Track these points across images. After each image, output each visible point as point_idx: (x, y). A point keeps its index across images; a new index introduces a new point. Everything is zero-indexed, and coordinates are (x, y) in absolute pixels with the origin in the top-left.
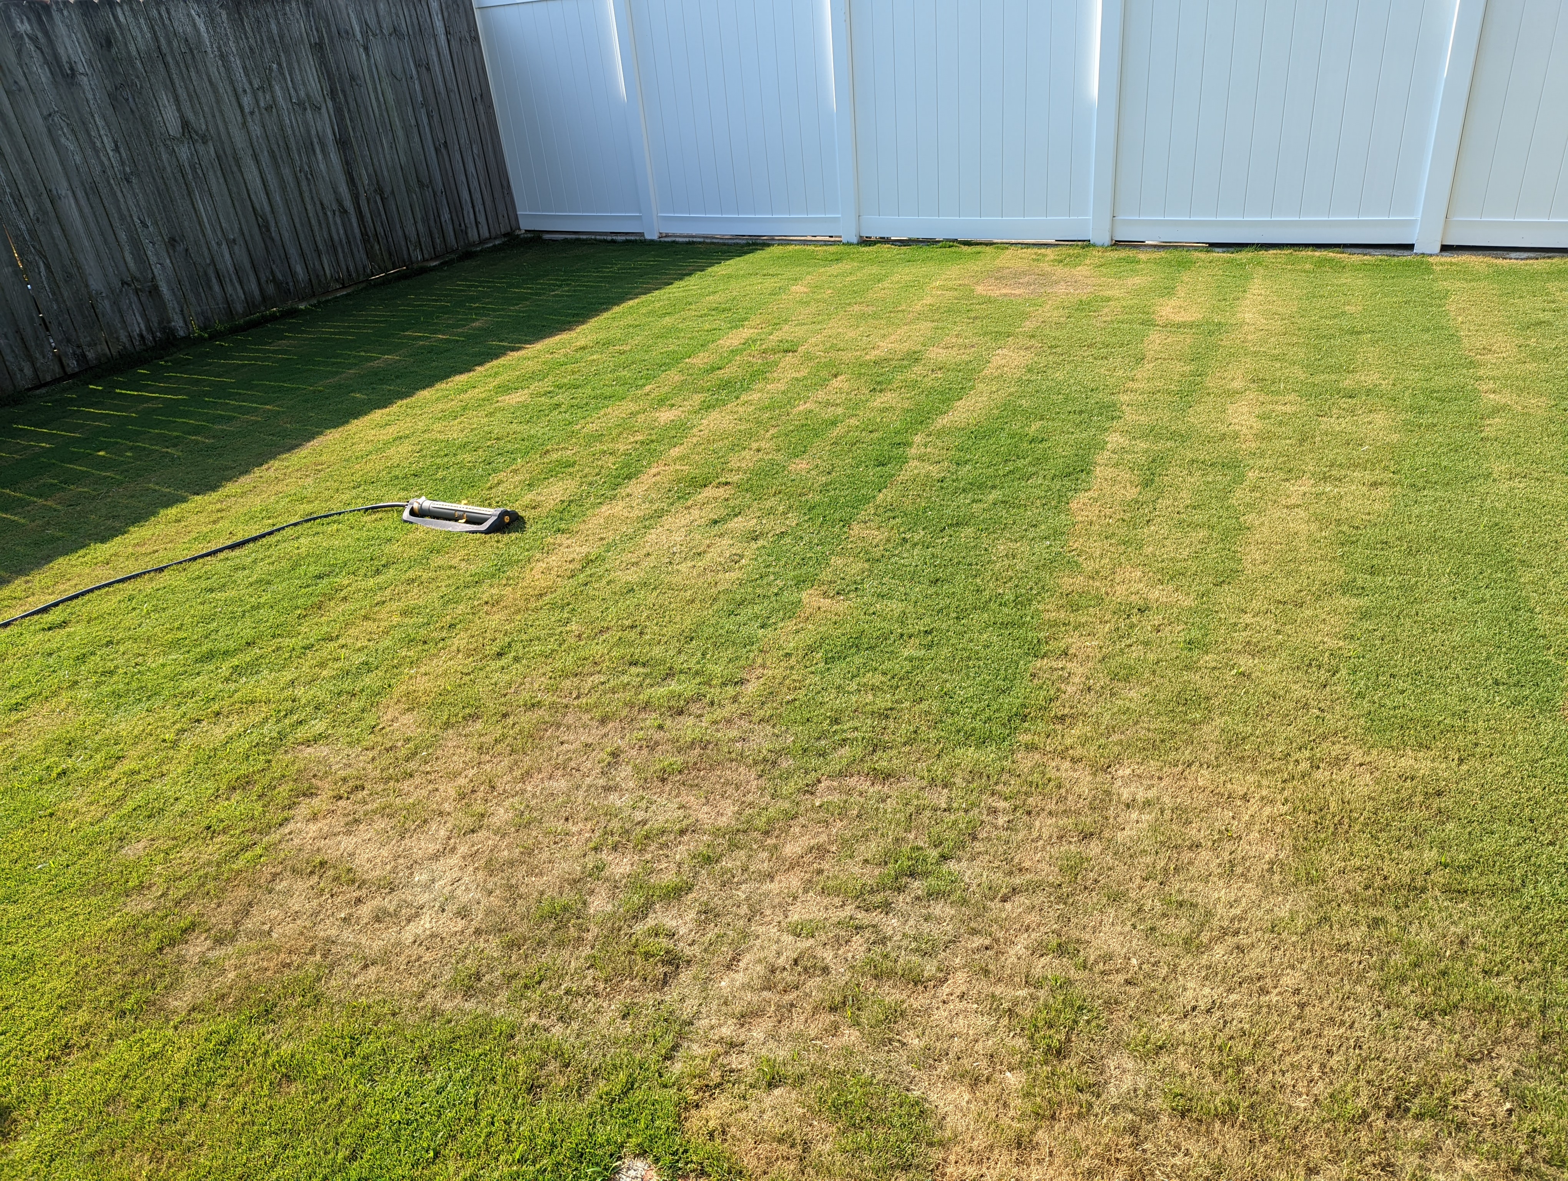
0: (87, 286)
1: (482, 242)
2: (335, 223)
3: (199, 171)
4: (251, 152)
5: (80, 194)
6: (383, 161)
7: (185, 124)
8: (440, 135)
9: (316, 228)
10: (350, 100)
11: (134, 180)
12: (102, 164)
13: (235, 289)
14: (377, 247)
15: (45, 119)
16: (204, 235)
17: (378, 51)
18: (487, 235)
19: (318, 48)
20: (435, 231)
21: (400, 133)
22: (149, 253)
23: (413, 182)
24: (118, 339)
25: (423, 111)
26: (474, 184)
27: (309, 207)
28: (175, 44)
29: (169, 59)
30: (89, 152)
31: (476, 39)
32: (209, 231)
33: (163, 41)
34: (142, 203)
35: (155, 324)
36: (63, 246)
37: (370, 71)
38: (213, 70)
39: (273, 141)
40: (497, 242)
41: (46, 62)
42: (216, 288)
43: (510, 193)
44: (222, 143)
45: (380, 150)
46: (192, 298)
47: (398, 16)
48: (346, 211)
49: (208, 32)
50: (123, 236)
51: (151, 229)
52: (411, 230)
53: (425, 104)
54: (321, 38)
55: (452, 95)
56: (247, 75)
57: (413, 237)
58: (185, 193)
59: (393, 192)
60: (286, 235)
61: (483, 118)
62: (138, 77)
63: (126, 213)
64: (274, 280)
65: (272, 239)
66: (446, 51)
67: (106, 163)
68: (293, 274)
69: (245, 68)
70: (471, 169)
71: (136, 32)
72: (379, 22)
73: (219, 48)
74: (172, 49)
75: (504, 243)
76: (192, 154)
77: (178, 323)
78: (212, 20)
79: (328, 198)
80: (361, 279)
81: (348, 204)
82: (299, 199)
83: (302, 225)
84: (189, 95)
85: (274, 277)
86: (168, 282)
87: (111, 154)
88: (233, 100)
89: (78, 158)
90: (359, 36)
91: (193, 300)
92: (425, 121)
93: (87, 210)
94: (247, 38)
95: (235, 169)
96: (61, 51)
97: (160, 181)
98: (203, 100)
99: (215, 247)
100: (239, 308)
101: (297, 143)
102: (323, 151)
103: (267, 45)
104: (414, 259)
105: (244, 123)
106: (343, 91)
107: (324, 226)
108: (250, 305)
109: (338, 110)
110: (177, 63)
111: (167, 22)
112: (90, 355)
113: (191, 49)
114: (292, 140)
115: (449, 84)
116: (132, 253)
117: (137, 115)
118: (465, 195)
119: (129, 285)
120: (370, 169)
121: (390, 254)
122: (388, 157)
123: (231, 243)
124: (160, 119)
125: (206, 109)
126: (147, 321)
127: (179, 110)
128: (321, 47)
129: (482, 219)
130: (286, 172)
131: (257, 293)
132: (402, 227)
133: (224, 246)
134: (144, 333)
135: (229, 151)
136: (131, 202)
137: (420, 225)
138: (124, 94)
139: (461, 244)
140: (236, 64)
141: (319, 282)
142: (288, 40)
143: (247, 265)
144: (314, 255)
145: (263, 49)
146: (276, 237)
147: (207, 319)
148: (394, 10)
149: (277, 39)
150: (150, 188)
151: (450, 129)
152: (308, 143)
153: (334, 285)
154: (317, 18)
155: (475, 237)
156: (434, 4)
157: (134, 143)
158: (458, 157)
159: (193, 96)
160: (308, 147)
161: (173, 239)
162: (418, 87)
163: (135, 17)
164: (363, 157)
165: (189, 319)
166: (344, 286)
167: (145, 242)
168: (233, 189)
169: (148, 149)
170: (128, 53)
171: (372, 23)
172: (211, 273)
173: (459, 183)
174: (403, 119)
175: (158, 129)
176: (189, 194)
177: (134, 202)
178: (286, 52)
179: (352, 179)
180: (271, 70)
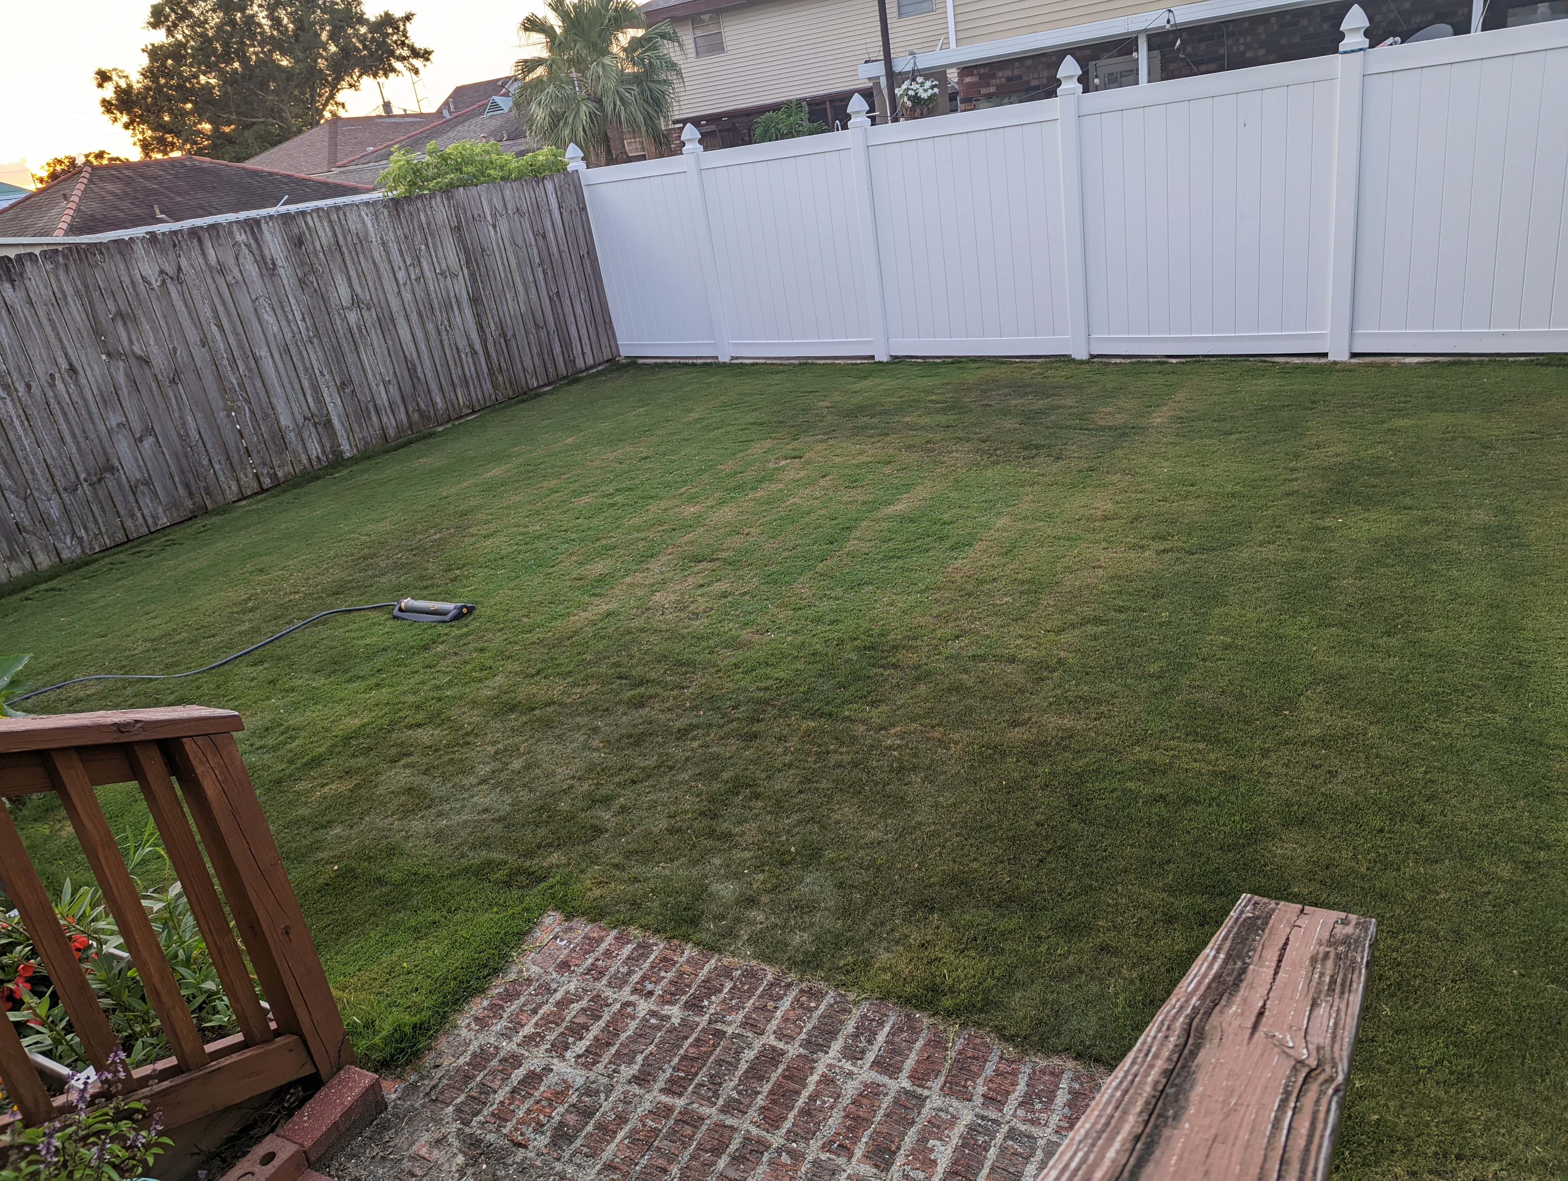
0: (278, 423)
1: (587, 369)
2: (468, 363)
3: (364, 331)
4: (403, 312)
5: (276, 355)
6: (506, 311)
7: (355, 297)
8: (554, 287)
9: (452, 367)
10: (481, 267)
11: (315, 340)
12: (292, 331)
13: (389, 418)
15: (253, 302)
16: (367, 379)
17: (503, 225)
18: (592, 362)
19: (457, 229)
20: (548, 362)
21: (521, 289)
22: (325, 395)
23: (531, 326)
24: (300, 461)
25: (540, 270)
26: (582, 323)
27: (447, 352)
28: (349, 238)
29: (344, 249)
30: (284, 323)
31: (584, 209)
32: (370, 376)
33: (340, 237)
34: (321, 358)
35: (328, 449)
36: (262, 394)
37: (498, 243)
38: (376, 255)
39: (420, 304)
40: (600, 368)
41: (256, 261)
42: (375, 418)
43: (612, 328)
44: (382, 308)
45: (504, 303)
46: (356, 428)
47: (520, 198)
48: (476, 353)
49: (374, 226)
50: (306, 384)
51: (327, 377)
52: (528, 363)
53: (541, 264)
54: (459, 222)
55: (564, 256)
56: (402, 256)
57: (530, 368)
58: (353, 347)
59: (514, 335)
60: (429, 375)
61: (589, 270)
62: (321, 266)
63: (309, 366)
64: (419, 409)
65: (418, 379)
66: (559, 222)
67: (296, 330)
68: (434, 404)
69: (401, 251)
70: (578, 308)
71: (321, 232)
72: (505, 205)
73: (382, 238)
74: (346, 244)
75: (606, 368)
76: (359, 318)
77: (345, 446)
78: (377, 217)
79: (462, 343)
80: (488, 404)
81: (478, 347)
82: (439, 346)
83: (441, 365)
84: (358, 275)
85: (419, 407)
86: (339, 416)
87: (300, 323)
88: (391, 275)
89: (276, 328)
90: (489, 218)
91: (357, 430)
92: (541, 276)
93: (280, 366)
94: (402, 228)
95: (391, 327)
96: (266, 252)
97: (334, 340)
98: (368, 278)
99: (375, 388)
100: (392, 432)
101: (439, 303)
102: (459, 308)
103: (417, 231)
104: (531, 387)
105: (399, 292)
106: (476, 261)
107: (459, 365)
108: (401, 430)
109: (472, 276)
110: (350, 252)
111: (344, 222)
112: (280, 474)
113: (360, 240)
114: (436, 302)
115: (562, 248)
116: (312, 396)
117: (319, 294)
118: (574, 332)
119: (310, 420)
120: (496, 316)
121: (511, 384)
122: (511, 308)
123: (386, 384)
124: (336, 294)
125: (370, 284)
126: (323, 446)
127: (350, 286)
128: (459, 229)
129: (587, 350)
130: (430, 327)
131: (405, 421)
132: (521, 362)
133: (381, 386)
134: (320, 455)
135: (387, 314)
136: (313, 357)
137: (536, 359)
138: (311, 278)
139: (570, 371)
140: (394, 248)
141: (454, 409)
142: (433, 226)
143: (399, 400)
144: (451, 388)
145: (414, 235)
146: (421, 376)
147: (367, 443)
148: (517, 195)
149: (425, 226)
150: (327, 346)
151: (562, 281)
152: (447, 303)
153: (466, 411)
154: (456, 207)
155: (583, 366)
156: (549, 186)
157: (316, 313)
158: (568, 302)
159: (361, 275)
160: (447, 307)
161: (343, 383)
162: (535, 252)
163: (321, 221)
164: (490, 310)
165: (353, 444)
166: (474, 412)
167: (323, 387)
168: (390, 343)
169: (326, 317)
170: (315, 248)
171: (499, 206)
172: (371, 407)
173: (569, 323)
174: (523, 278)
175: (334, 302)
176: (356, 348)
177: (315, 358)
178: (432, 235)
179: (482, 327)
180: (420, 249)
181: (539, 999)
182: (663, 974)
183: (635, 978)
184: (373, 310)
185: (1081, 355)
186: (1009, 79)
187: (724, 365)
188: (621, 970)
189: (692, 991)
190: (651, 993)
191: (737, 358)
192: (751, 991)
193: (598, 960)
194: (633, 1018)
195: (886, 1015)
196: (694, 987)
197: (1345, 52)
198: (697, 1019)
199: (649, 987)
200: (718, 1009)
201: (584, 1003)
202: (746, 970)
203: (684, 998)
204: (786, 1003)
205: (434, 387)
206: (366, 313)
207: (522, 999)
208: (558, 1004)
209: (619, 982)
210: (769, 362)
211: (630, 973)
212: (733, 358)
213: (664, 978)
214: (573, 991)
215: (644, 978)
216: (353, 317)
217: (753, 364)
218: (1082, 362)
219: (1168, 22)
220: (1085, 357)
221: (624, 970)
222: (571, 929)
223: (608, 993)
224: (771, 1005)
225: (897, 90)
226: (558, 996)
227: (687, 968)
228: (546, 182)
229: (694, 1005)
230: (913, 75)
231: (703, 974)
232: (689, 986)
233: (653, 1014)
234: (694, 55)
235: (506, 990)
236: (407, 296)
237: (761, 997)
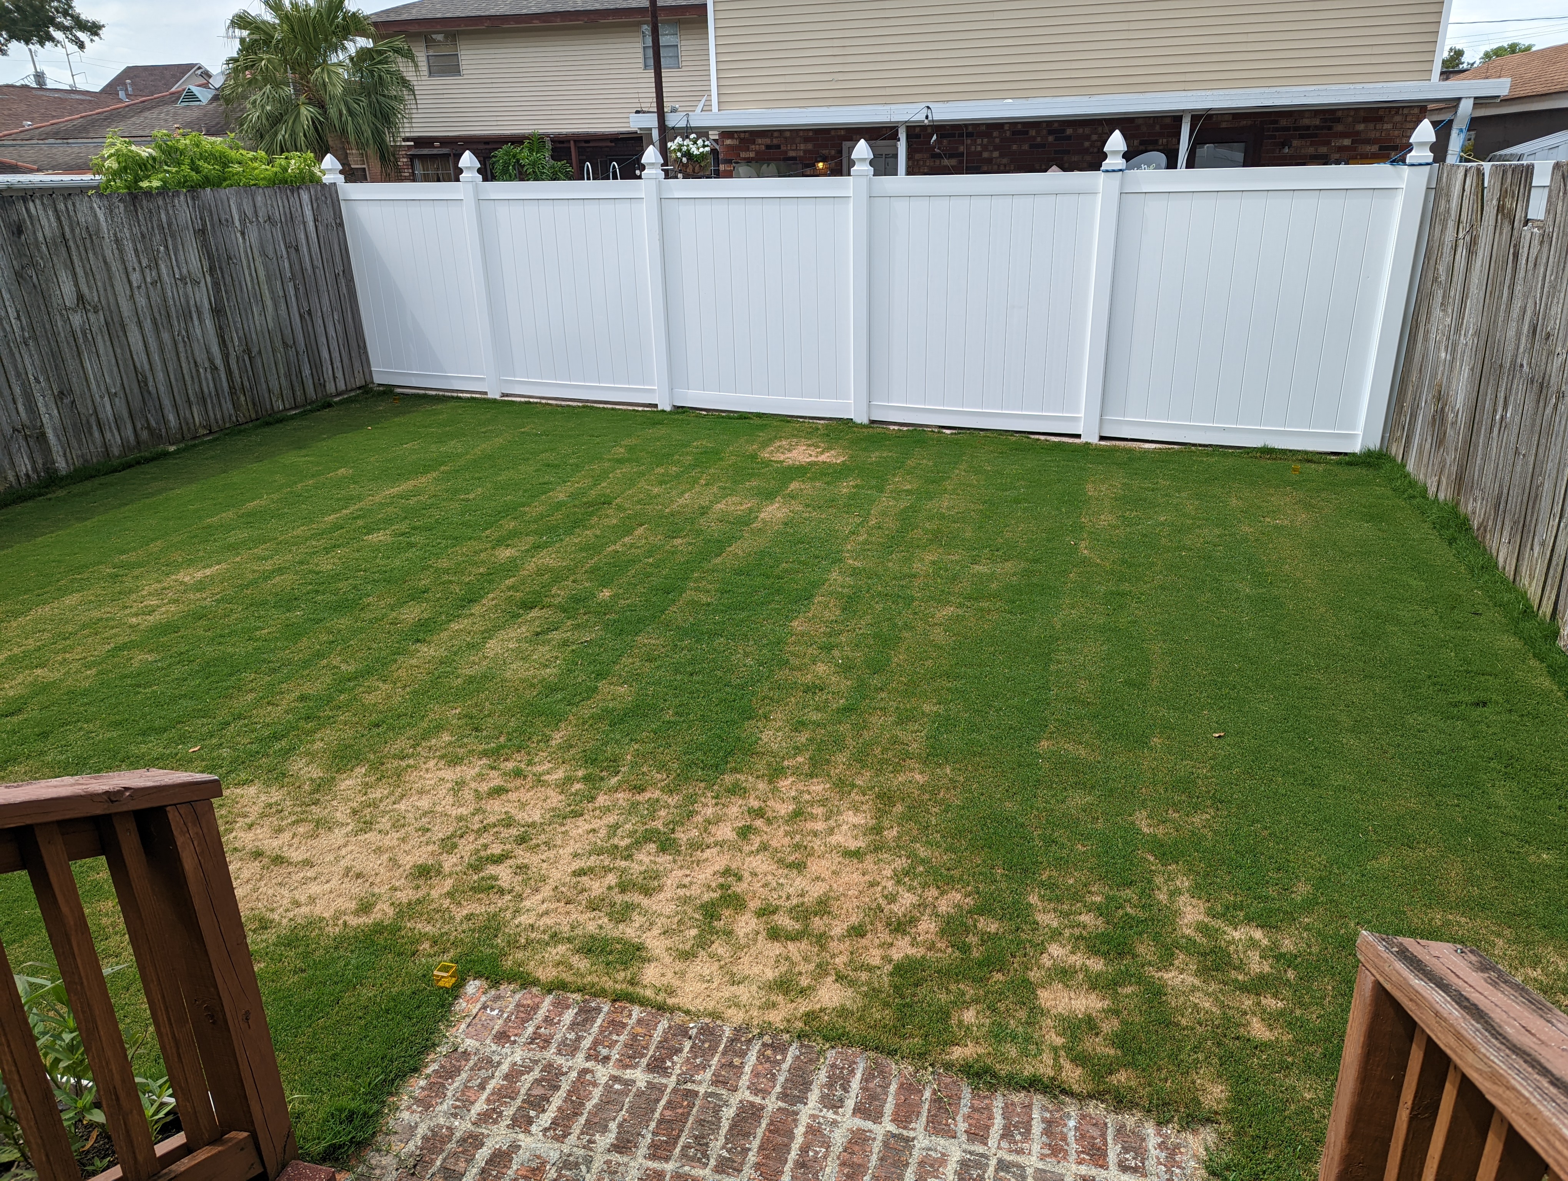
1: (338, 394)
2: (206, 379)
3: (89, 336)
4: (136, 319)
6: (252, 326)
7: (80, 297)
8: (305, 304)
9: (189, 383)
10: (226, 276)
11: (31, 342)
12: (4, 330)
13: (113, 435)
14: (242, 398)
16: (89, 389)
17: (253, 234)
18: (344, 388)
19: (201, 232)
20: (296, 384)
21: (269, 303)
22: (40, 405)
23: (278, 344)
24: (6, 478)
25: (291, 285)
26: (334, 345)
27: (184, 365)
28: (77, 231)
29: (71, 243)
31: (341, 225)
32: (94, 386)
33: (67, 229)
34: (37, 362)
35: (40, 466)
37: (246, 252)
38: (108, 253)
39: (156, 310)
40: (353, 394)
42: (97, 434)
43: (366, 353)
44: (111, 312)
45: (250, 316)
46: (74, 443)
47: (272, 206)
48: (216, 368)
49: (107, 221)
50: (17, 390)
51: (43, 384)
52: (274, 384)
53: (293, 278)
54: (204, 225)
55: (317, 271)
56: (137, 256)
57: (276, 390)
58: (75, 354)
59: (260, 352)
60: (162, 389)
61: (344, 290)
62: (42, 258)
63: (22, 371)
64: (148, 427)
65: (150, 393)
66: (314, 236)
67: (8, 329)
68: (166, 422)
69: (136, 250)
70: (331, 332)
71: (44, 222)
72: (256, 212)
73: (115, 235)
74: (74, 236)
75: (358, 395)
76: (84, 322)
77: (61, 464)
78: (111, 211)
79: (201, 357)
80: (227, 425)
81: (219, 362)
82: (175, 359)
83: (176, 380)
84: (85, 273)
85: (148, 424)
86: (55, 429)
87: (13, 321)
88: (124, 276)
90: (237, 223)
91: (76, 445)
92: (292, 292)
94: (139, 226)
95: (121, 334)
97: (53, 344)
98: (98, 277)
99: (99, 399)
100: (116, 451)
101: (177, 312)
102: (199, 318)
103: (157, 232)
104: (276, 409)
105: (132, 296)
106: (221, 268)
107: (196, 380)
108: (125, 447)
109: (216, 284)
110: (78, 246)
111: (72, 213)
113: (90, 235)
114: (173, 310)
115: (315, 263)
116: (24, 405)
117: (39, 290)
118: (325, 354)
119: (19, 432)
120: (241, 333)
121: (254, 404)
122: (257, 322)
123: (112, 396)
124: (58, 292)
125: (99, 284)
126: (34, 462)
127: (76, 285)
128: (204, 233)
129: (339, 375)
130: (166, 336)
131: (132, 438)
132: (267, 382)
133: (106, 398)
134: (30, 473)
135: (116, 319)
136: (27, 362)
137: (283, 379)
138: (29, 272)
139: (320, 395)
140: (129, 247)
141: (189, 429)
142: (175, 227)
143: (125, 414)
144: (186, 405)
145: (152, 234)
146: (154, 391)
147: (86, 461)
148: (269, 202)
149: (166, 226)
150: (45, 350)
151: (314, 299)
152: (186, 312)
153: (202, 431)
154: (202, 209)
155: (333, 390)
156: (305, 196)
157: (34, 313)
158: (320, 322)
159: (89, 274)
160: (186, 315)
161: (61, 393)
162: (287, 265)
163: (45, 210)
164: (235, 323)
165: (70, 461)
166: (211, 432)
167: (37, 394)
168: (118, 351)
169: (46, 317)
170: (36, 239)
171: (250, 212)
172: (93, 420)
173: (320, 344)
174: (272, 291)
175: (56, 301)
176: (79, 354)
177: (30, 362)
178: (173, 236)
179: (224, 341)
180: (158, 251)
181: (483, 1073)
182: (615, 1037)
183: (587, 1043)
184: (101, 313)
185: (861, 418)
186: (768, 147)
187: (495, 401)
188: (568, 1036)
189: (651, 1053)
190: (607, 1058)
191: (507, 395)
192: (713, 1049)
193: (539, 1028)
194: (595, 1084)
195: (855, 1063)
196: (652, 1048)
197: (1107, 171)
198: (664, 1081)
199: (604, 1052)
200: (684, 1069)
201: (536, 1074)
202: (702, 1028)
203: (644, 1061)
204: (752, 1057)
205: (167, 402)
206: (92, 317)
207: (464, 1075)
208: (506, 1077)
209: (570, 1049)
210: (544, 401)
211: (579, 1039)
212: (504, 395)
213: (617, 1041)
214: (520, 1062)
215: (596, 1043)
216: (77, 319)
217: (526, 403)
218: (862, 426)
219: (927, 117)
220: (865, 421)
221: (572, 1036)
222: (498, 998)
223: (560, 1060)
224: (737, 1061)
225: (669, 144)
226: (505, 1068)
227: (639, 1030)
228: (302, 192)
229: (657, 1066)
230: (685, 133)
231: (658, 1035)
232: (646, 1048)
233: (615, 1079)
234: (426, 73)
235: (442, 1066)
236: (142, 301)
237: (724, 1053)
